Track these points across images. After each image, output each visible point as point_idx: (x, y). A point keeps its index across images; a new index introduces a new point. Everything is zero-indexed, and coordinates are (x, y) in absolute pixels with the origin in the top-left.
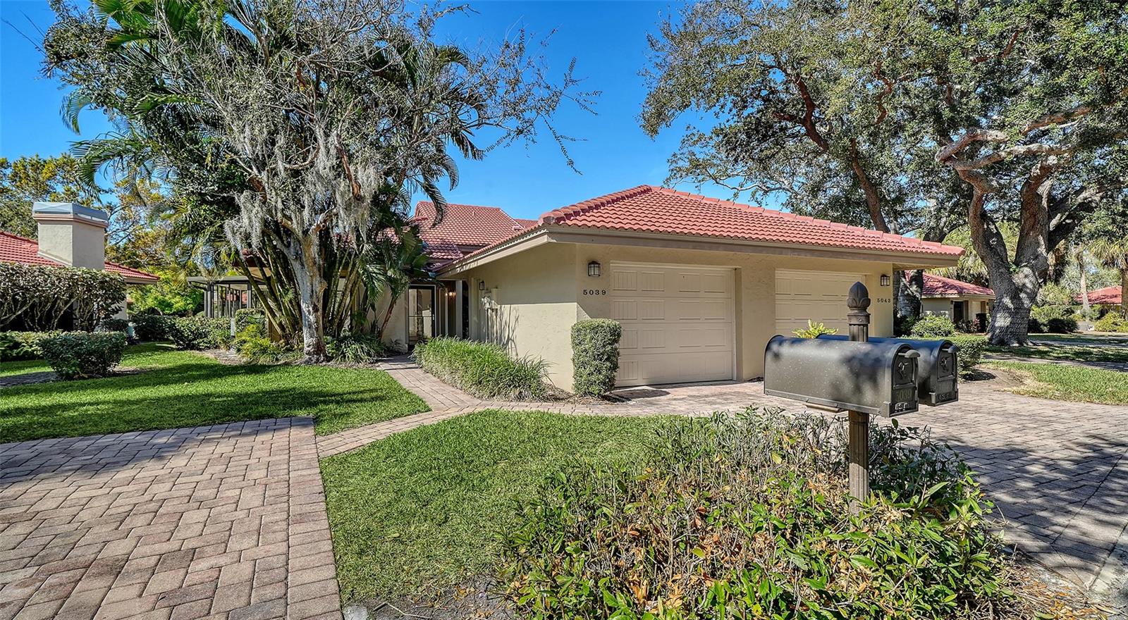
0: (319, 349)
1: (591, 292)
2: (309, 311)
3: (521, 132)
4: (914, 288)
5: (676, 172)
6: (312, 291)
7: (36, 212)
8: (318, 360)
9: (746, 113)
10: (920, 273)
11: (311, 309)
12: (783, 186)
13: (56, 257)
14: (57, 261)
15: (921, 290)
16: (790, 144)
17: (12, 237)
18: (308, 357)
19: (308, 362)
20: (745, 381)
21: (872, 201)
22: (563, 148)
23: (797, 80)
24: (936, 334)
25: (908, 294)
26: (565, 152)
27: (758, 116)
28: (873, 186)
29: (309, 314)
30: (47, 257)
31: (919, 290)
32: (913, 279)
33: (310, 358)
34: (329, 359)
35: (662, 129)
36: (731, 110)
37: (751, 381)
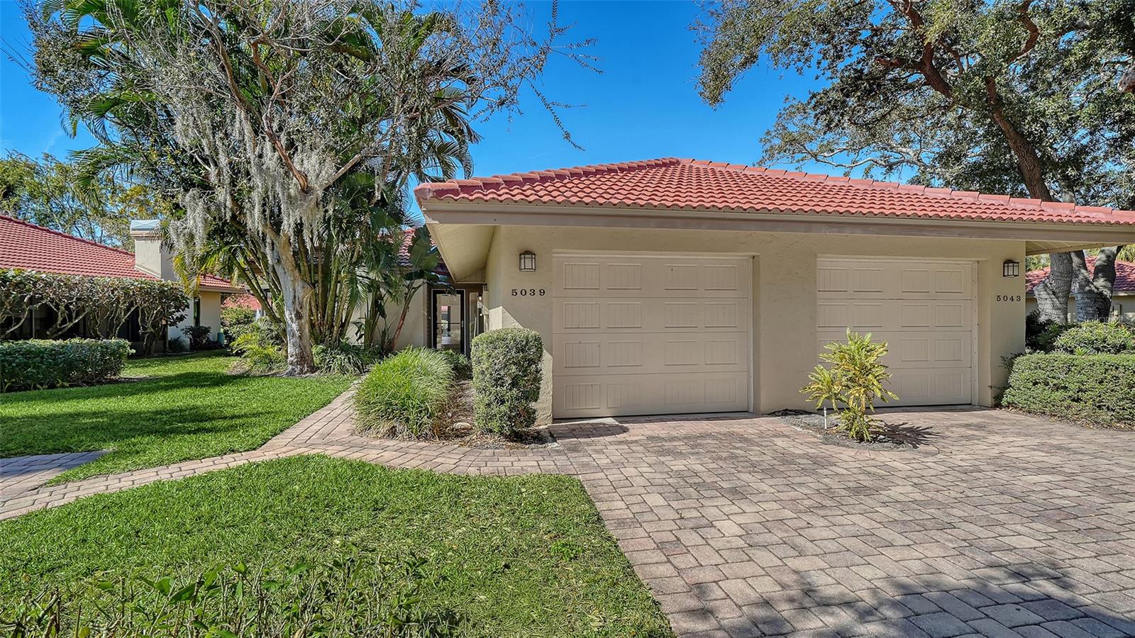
0: (303, 358)
1: (523, 293)
2: (291, 318)
3: (502, 103)
4: (1101, 282)
5: (771, 153)
6: (295, 297)
7: (134, 230)
8: (301, 370)
9: (841, 65)
10: (1111, 259)
11: (293, 316)
12: (907, 157)
13: (149, 270)
14: (149, 273)
15: (1113, 285)
16: (906, 100)
17: (124, 253)
18: (291, 367)
19: (291, 374)
20: (763, 415)
21: (1026, 166)
22: (557, 119)
23: (906, 9)
24: (1098, 350)
25: (1091, 291)
26: (559, 124)
27: (859, 67)
28: (1028, 143)
29: (292, 321)
30: (142, 270)
31: (1109, 285)
32: (1099, 270)
33: (293, 369)
34: (313, 369)
35: (726, 95)
36: (819, 63)
37: (773, 414)
